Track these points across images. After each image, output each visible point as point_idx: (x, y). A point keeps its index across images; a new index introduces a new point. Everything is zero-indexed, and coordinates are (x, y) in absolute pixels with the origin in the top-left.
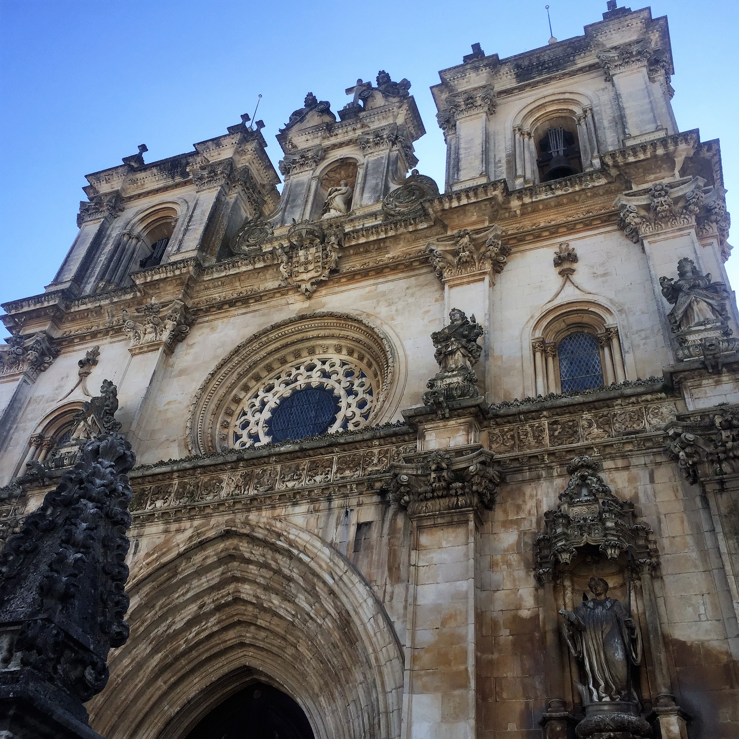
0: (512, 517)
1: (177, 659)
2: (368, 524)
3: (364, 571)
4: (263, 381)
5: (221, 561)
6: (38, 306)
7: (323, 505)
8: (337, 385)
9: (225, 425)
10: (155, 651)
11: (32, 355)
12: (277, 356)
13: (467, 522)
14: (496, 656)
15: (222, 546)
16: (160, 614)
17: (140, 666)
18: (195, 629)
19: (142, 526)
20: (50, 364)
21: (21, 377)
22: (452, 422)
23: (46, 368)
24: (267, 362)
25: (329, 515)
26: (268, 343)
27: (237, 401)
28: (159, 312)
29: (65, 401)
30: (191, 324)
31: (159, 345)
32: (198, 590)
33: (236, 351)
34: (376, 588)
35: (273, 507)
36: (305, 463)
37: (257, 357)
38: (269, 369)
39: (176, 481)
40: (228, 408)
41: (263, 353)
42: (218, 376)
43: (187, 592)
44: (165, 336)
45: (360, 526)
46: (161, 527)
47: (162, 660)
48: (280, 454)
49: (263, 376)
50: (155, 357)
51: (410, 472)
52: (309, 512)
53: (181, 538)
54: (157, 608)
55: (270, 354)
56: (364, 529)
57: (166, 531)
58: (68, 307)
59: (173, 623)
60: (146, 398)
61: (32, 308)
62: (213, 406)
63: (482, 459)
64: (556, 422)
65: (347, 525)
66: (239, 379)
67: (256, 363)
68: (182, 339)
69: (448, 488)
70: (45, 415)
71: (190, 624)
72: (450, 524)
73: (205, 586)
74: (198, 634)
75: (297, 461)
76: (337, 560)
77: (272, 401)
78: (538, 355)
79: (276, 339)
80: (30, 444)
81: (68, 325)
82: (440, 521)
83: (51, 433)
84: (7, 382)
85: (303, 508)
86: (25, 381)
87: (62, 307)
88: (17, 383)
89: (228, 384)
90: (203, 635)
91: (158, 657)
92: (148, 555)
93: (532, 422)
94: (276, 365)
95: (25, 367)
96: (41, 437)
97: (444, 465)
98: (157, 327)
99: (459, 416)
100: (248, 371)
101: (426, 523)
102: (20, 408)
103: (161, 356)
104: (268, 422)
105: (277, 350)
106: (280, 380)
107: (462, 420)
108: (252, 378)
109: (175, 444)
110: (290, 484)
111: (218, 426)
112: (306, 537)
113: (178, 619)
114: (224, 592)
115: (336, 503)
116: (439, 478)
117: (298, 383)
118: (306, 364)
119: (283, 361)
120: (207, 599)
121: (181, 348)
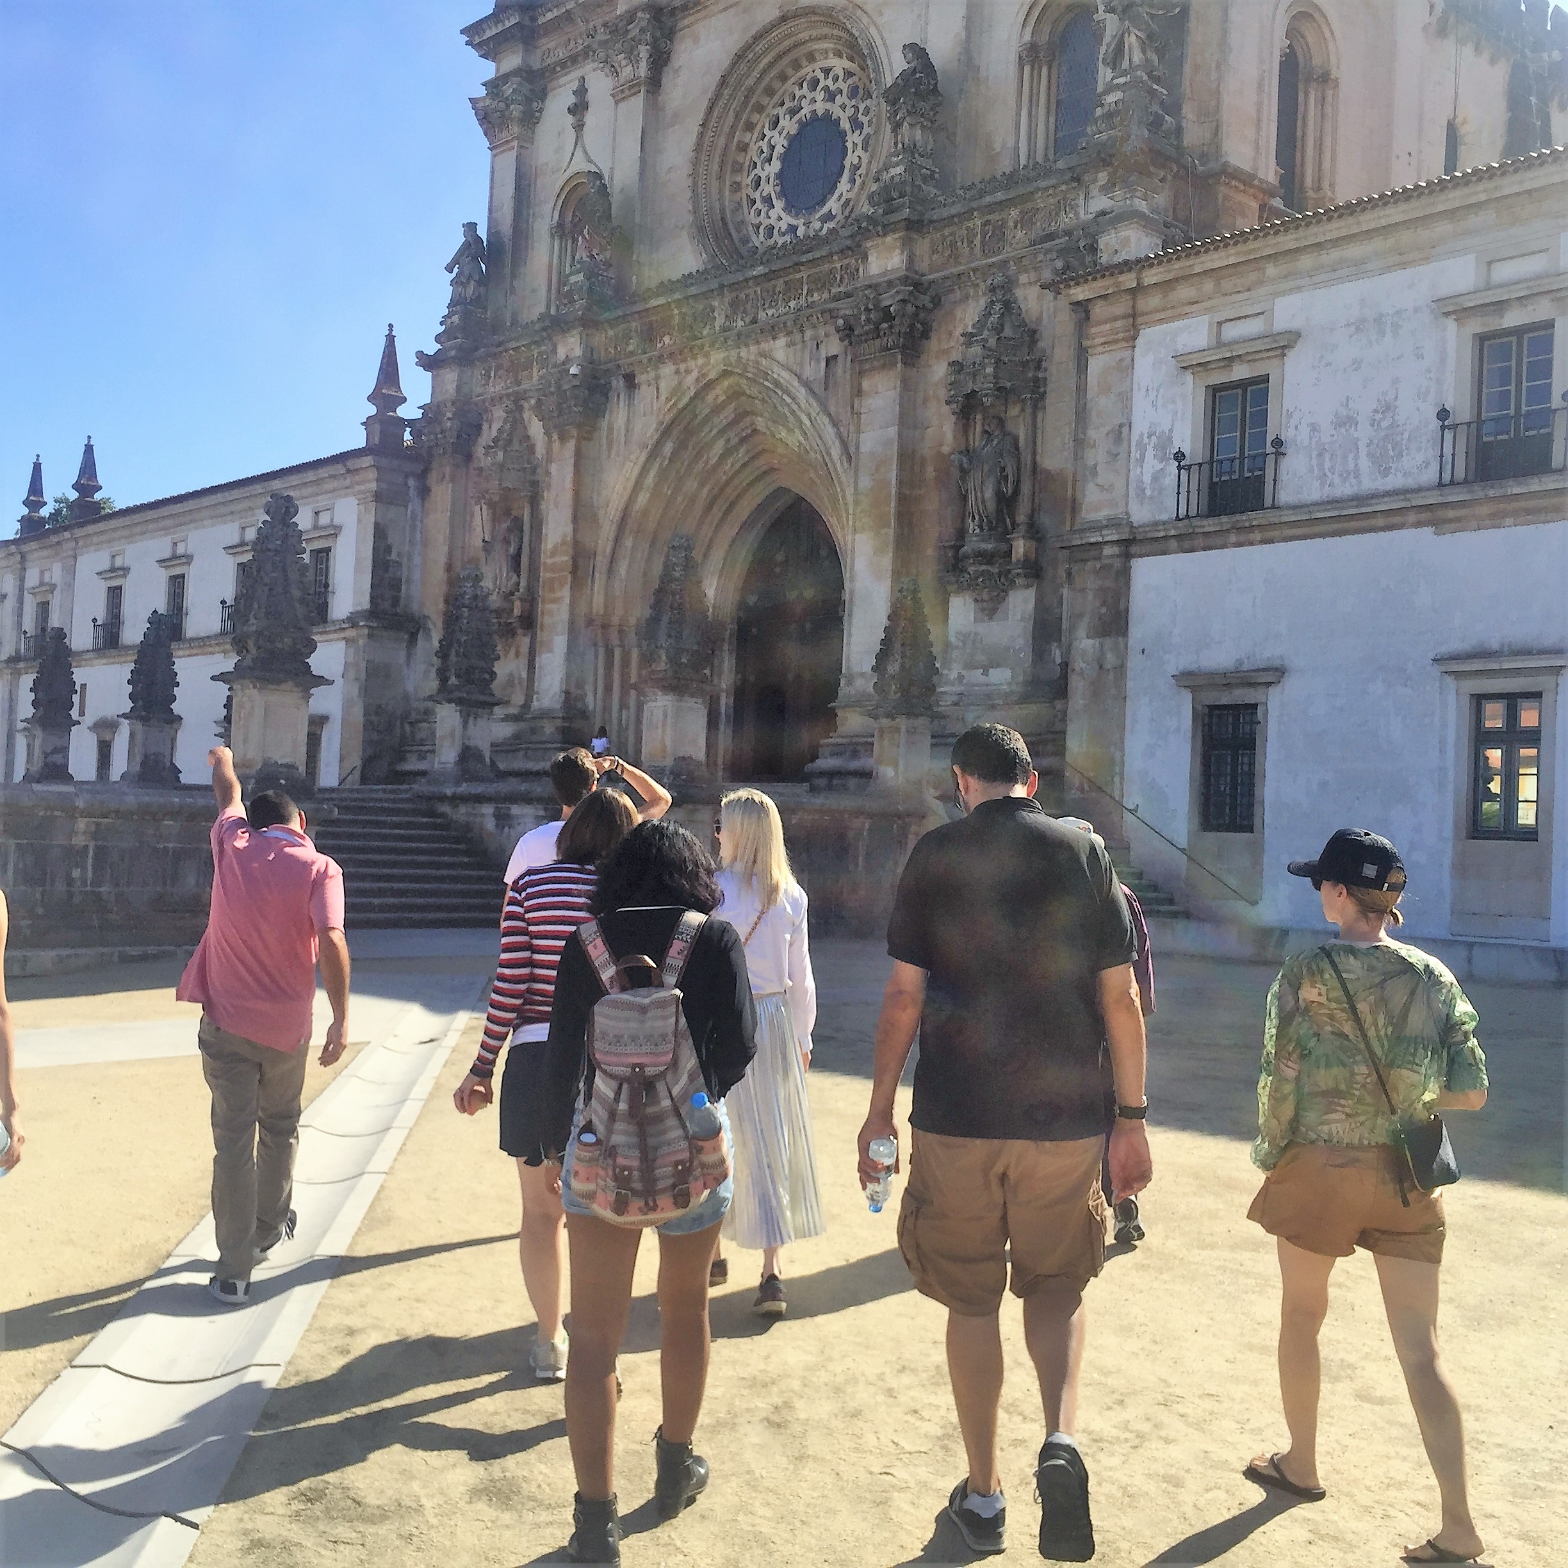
0: (944, 346)
1: (722, 490)
2: (835, 357)
3: (832, 410)
4: (767, 111)
5: (730, 399)
6: (500, 28)
7: (797, 337)
8: (841, 113)
9: (737, 187)
10: (702, 485)
11: (516, 110)
12: (774, 72)
13: (895, 364)
14: (922, 492)
15: (726, 383)
16: (694, 453)
17: (693, 500)
18: (730, 461)
19: (657, 368)
20: (541, 111)
21: (515, 143)
22: (889, 239)
23: (538, 119)
24: (764, 83)
25: (804, 348)
26: (758, 59)
27: (744, 148)
28: (627, 31)
29: (569, 173)
30: (670, 34)
31: (638, 84)
32: (720, 427)
33: (723, 81)
34: (842, 429)
35: (758, 343)
36: (780, 284)
37: (750, 82)
38: (770, 92)
39: (676, 311)
40: (735, 162)
41: (756, 74)
42: (712, 123)
43: (711, 431)
44: (643, 70)
45: (828, 360)
46: (673, 368)
47: (710, 491)
48: (755, 277)
49: (765, 104)
50: (638, 103)
51: (847, 312)
52: (788, 346)
53: (690, 379)
54: (690, 448)
55: (764, 72)
56: (832, 363)
57: (677, 372)
58: (534, 19)
59: (708, 458)
60: (642, 173)
61: (494, 31)
62: (715, 167)
63: (900, 297)
64: (988, 222)
65: (818, 361)
66: (737, 117)
67: (751, 90)
68: (666, 62)
69: (877, 328)
70: (555, 194)
71: (723, 458)
72: (884, 367)
73: (725, 422)
74: (732, 465)
75: (773, 282)
76: (811, 400)
77: (780, 143)
78: (1027, 69)
79: (765, 52)
80: (552, 236)
81: (544, 40)
82: (876, 363)
83: (569, 218)
84: (503, 152)
85: (782, 342)
86: (522, 147)
87: (527, 22)
88: (514, 153)
89: (726, 129)
90: (737, 466)
91: (705, 491)
92: (668, 400)
93: (967, 224)
94: (777, 85)
95: (515, 129)
96: (560, 225)
97: (871, 306)
98: (631, 55)
99: (894, 231)
100: (745, 104)
101: (867, 366)
102: (530, 186)
103: (646, 99)
104: (780, 176)
105: (771, 65)
106: (785, 107)
107: (897, 236)
108: (752, 111)
109: (684, 233)
110: (770, 312)
111: (727, 193)
112: (785, 374)
113: (711, 454)
114: (742, 425)
115: (809, 333)
116: (868, 320)
117: (803, 112)
118: (808, 78)
119: (783, 78)
120: (731, 434)
121: (667, 78)
